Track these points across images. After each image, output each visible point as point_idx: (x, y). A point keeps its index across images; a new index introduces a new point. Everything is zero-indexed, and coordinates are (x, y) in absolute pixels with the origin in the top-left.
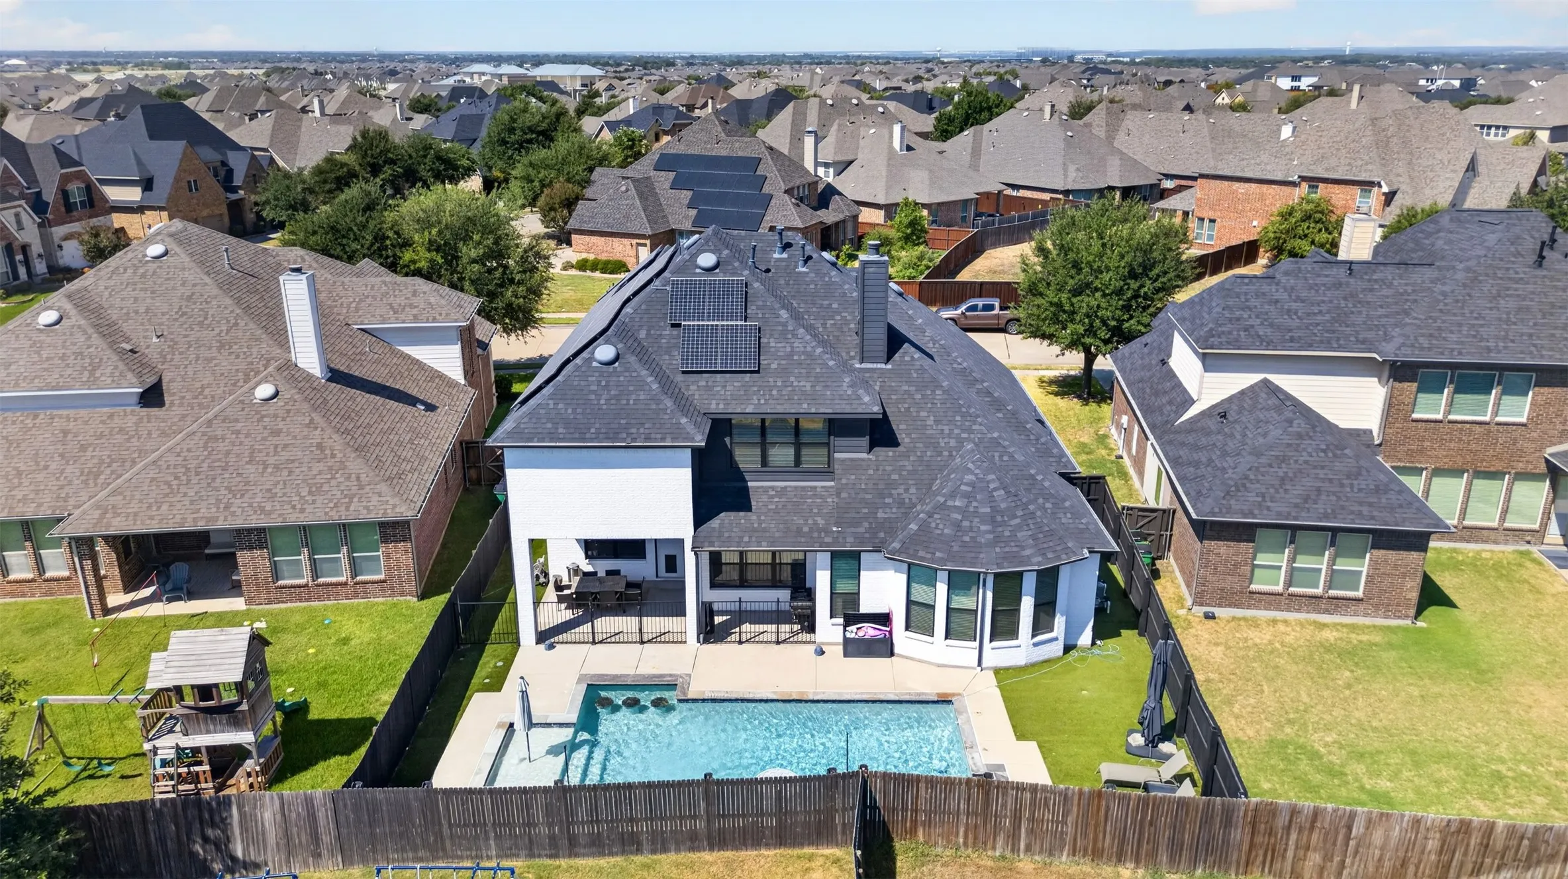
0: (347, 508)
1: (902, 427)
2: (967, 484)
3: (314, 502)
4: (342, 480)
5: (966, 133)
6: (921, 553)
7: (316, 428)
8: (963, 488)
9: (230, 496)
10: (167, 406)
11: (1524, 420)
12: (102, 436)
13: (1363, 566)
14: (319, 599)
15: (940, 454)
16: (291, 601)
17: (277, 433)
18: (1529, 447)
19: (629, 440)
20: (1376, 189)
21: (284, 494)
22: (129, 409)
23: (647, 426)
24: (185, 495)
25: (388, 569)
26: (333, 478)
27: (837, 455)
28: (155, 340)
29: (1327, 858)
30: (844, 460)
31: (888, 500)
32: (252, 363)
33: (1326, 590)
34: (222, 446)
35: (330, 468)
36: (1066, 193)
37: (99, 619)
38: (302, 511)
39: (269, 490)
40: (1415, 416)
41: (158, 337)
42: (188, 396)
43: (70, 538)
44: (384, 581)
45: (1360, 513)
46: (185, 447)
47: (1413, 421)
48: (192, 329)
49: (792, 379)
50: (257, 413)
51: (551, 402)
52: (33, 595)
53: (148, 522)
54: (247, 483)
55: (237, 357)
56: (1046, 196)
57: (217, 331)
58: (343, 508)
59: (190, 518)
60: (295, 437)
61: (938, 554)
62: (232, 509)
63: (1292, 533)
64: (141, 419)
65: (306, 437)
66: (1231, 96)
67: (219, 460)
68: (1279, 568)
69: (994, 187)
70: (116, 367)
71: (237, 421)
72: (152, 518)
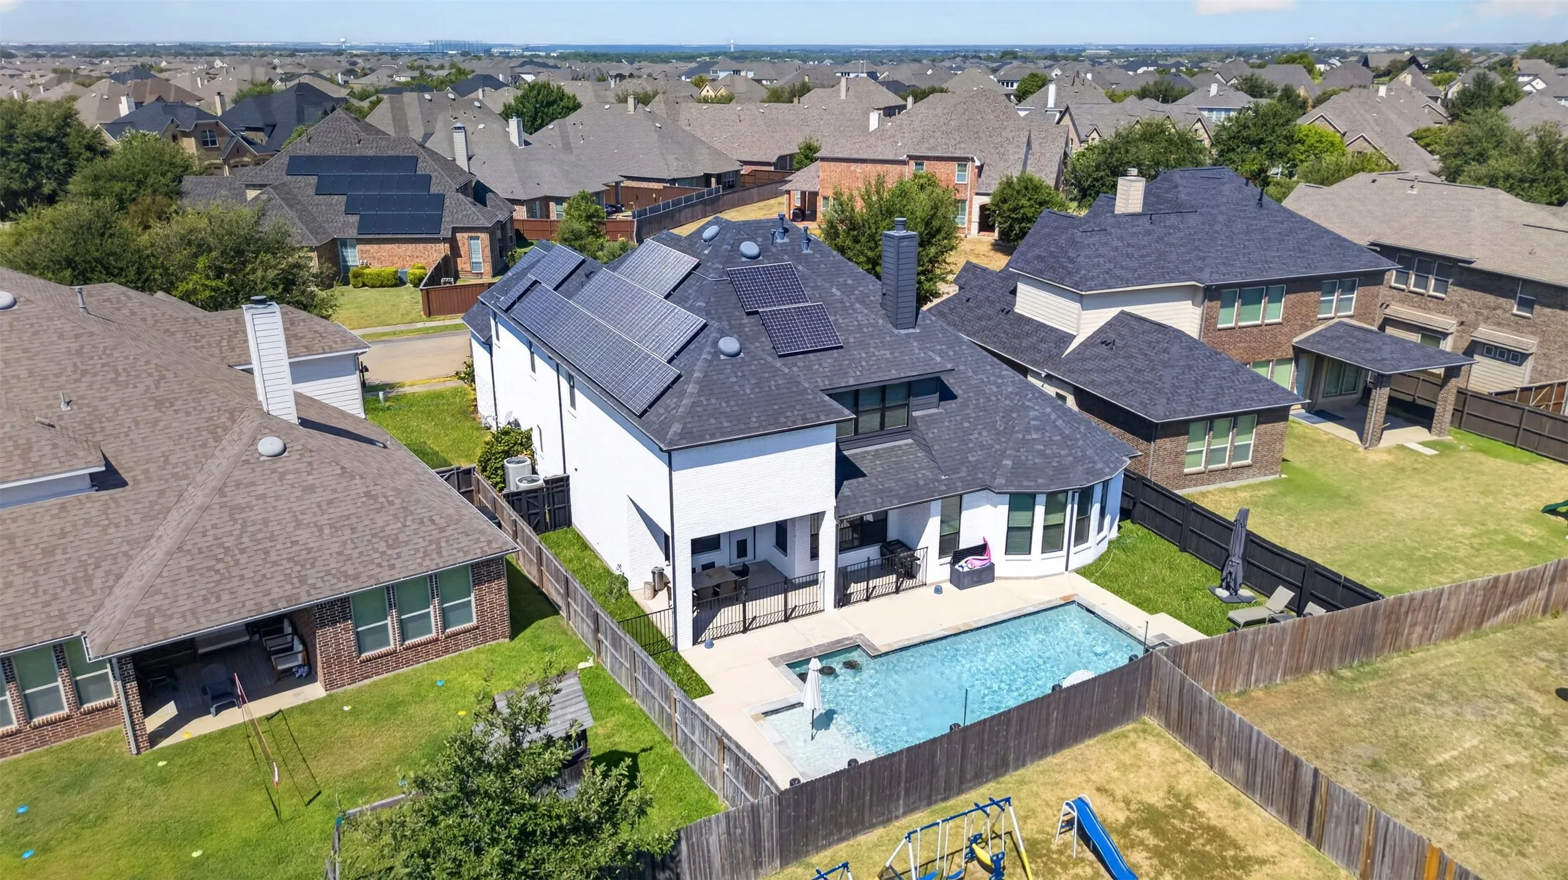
0: (440, 554)
1: (951, 381)
2: (1034, 419)
3: (399, 556)
4: (416, 526)
5: (551, 126)
6: (1025, 483)
7: (353, 478)
8: (1033, 423)
9: (298, 568)
10: (130, 483)
11: (1279, 320)
12: (64, 534)
13: (1250, 440)
14: (408, 664)
15: (989, 399)
16: (377, 674)
17: (311, 489)
18: (1283, 339)
19: (789, 423)
20: (970, 163)
21: (361, 554)
22: (82, 495)
23: (798, 407)
24: (242, 577)
25: (481, 613)
26: (405, 526)
27: (915, 414)
28: (64, 408)
29: (1426, 629)
30: (922, 417)
31: (971, 445)
32: (211, 418)
33: (1229, 463)
34: (254, 515)
35: (396, 517)
36: (673, 181)
37: (144, 753)
38: (392, 567)
39: (340, 553)
40: (1219, 326)
41: (68, 403)
42: (152, 467)
43: (120, 659)
44: (477, 628)
45: (1252, 399)
46: (208, 525)
47: (1220, 330)
48: (108, 390)
49: (872, 350)
50: (274, 471)
51: (702, 398)
52: (17, 752)
53: (214, 617)
54: (309, 551)
55: (188, 414)
56: (660, 186)
57: (142, 387)
58: (435, 556)
59: (266, 602)
60: (334, 491)
61: (1040, 481)
62: (310, 582)
63: (1210, 423)
64: (106, 503)
65: (347, 489)
66: (714, 90)
67: (260, 531)
68: (1201, 452)
69: (613, 179)
70: (55, 446)
71: (253, 484)
72: (216, 611)
